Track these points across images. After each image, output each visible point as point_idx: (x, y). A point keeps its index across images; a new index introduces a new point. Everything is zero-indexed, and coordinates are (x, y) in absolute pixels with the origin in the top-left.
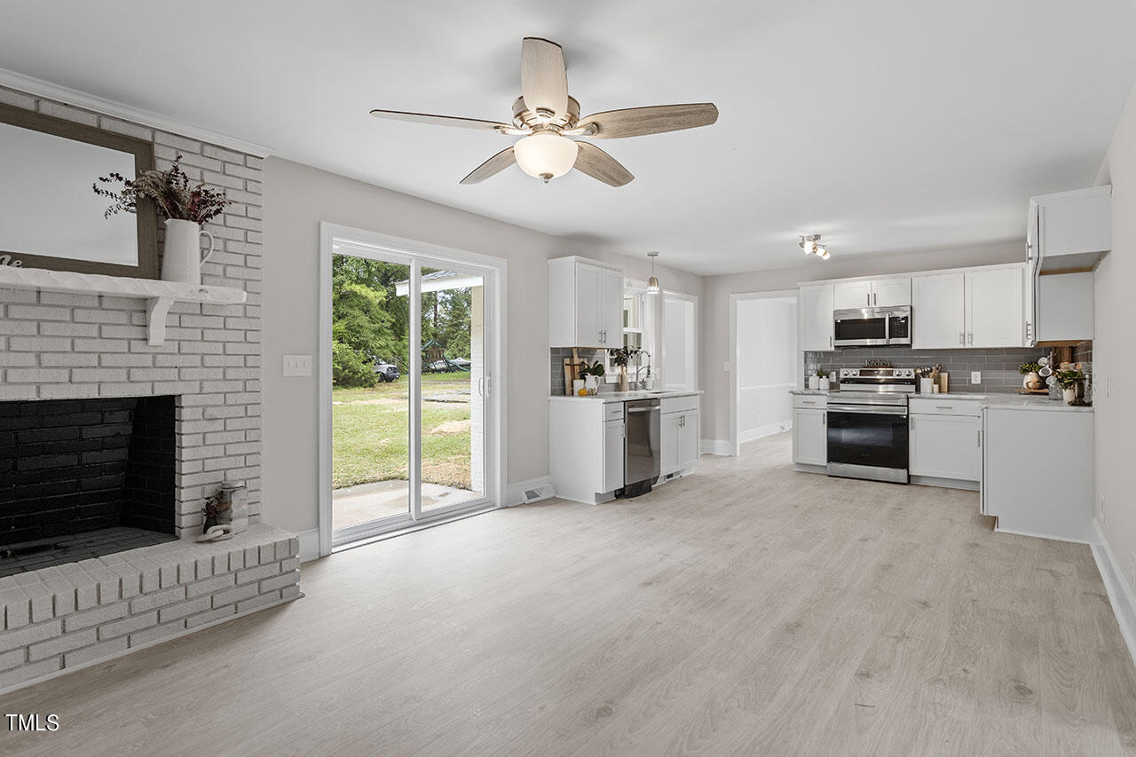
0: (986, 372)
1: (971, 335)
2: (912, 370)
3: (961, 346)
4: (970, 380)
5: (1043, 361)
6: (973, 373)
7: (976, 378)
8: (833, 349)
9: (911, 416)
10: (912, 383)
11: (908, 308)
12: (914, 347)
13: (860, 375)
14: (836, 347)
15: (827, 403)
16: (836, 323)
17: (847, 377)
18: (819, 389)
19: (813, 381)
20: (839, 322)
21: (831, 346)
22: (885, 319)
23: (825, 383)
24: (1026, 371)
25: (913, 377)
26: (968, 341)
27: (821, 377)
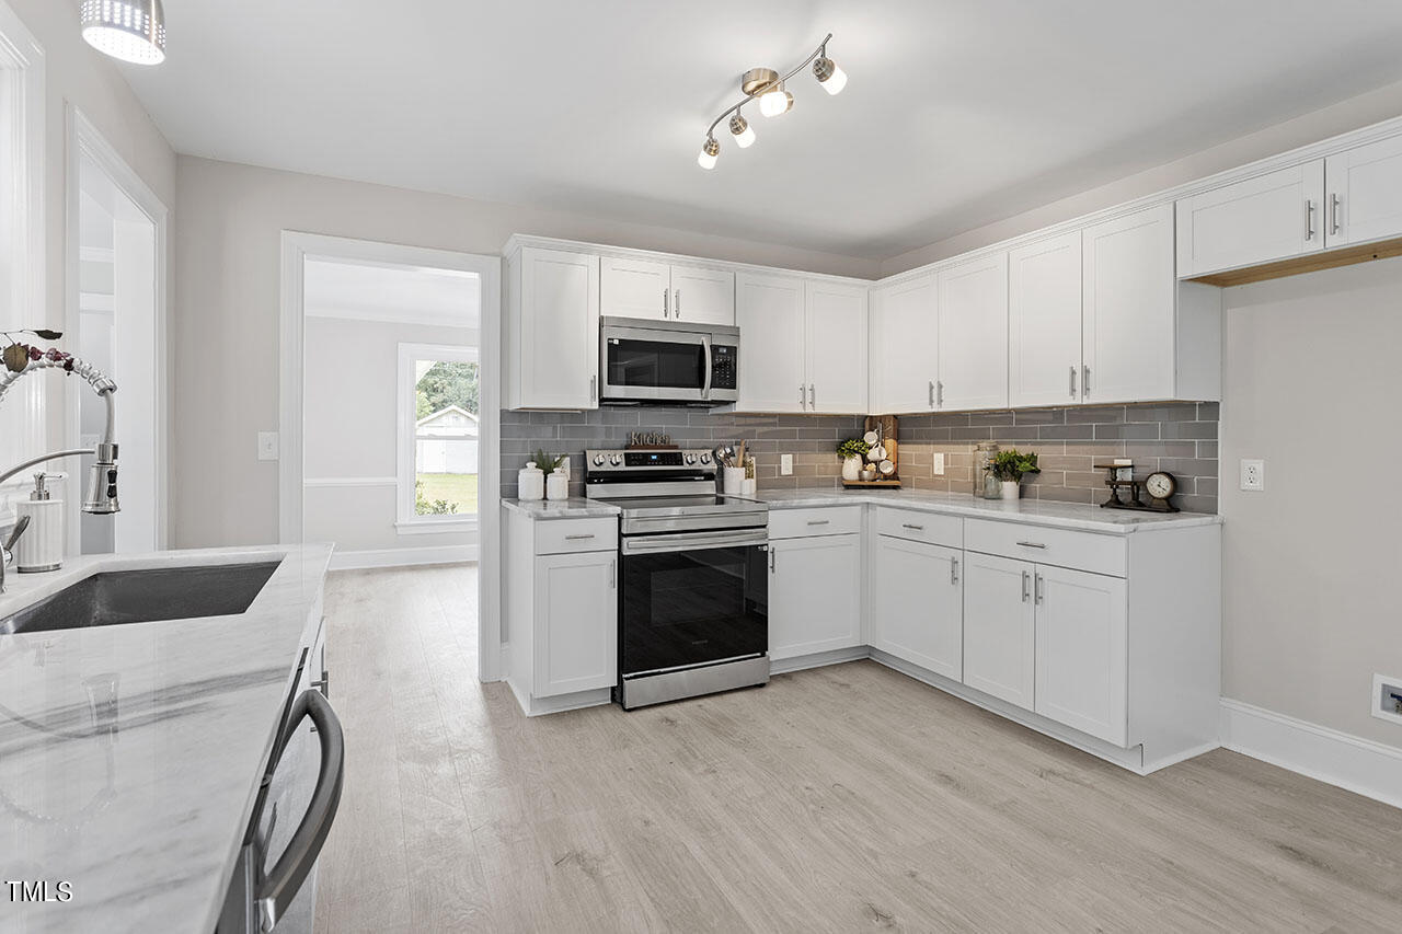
0: (798, 456)
1: (813, 391)
2: (712, 454)
3: (800, 411)
4: (780, 469)
5: (871, 437)
6: (784, 457)
7: (787, 464)
8: (595, 405)
9: (771, 544)
10: (709, 477)
11: (735, 332)
12: (739, 408)
13: (627, 465)
14: (602, 400)
15: (621, 535)
16: (611, 345)
17: (602, 469)
18: (545, 498)
19: (529, 478)
20: (616, 342)
21: (593, 397)
22: (702, 347)
23: (560, 481)
24: (852, 452)
25: (713, 467)
26: (809, 399)
27: (547, 471)
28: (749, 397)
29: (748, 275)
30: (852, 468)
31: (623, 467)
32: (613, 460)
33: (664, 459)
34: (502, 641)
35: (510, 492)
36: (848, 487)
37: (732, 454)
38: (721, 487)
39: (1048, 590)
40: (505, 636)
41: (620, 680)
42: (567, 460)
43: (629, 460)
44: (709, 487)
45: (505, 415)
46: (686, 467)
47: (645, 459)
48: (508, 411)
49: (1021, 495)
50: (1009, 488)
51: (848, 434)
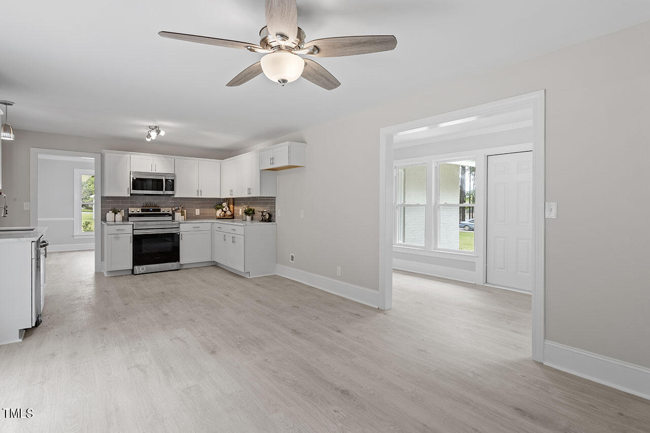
0: (202, 210)
1: (201, 191)
2: (171, 209)
3: (197, 197)
4: (195, 213)
5: (224, 204)
6: (196, 210)
7: (198, 212)
8: (129, 196)
9: (181, 233)
10: (170, 215)
11: (174, 175)
12: (176, 196)
13: (142, 212)
14: (131, 194)
15: (133, 230)
16: (133, 179)
17: (133, 213)
18: (115, 221)
19: (110, 216)
20: (135, 178)
21: (128, 193)
22: (162, 180)
23: (119, 217)
24: (218, 209)
25: (171, 212)
26: (199, 194)
27: (116, 213)
28: (179, 193)
29: (178, 159)
30: (219, 213)
31: (140, 212)
32: (138, 210)
33: (154, 210)
34: (102, 261)
35: (104, 219)
36: (219, 219)
37: (178, 209)
38: (173, 218)
39: (236, 240)
40: (102, 259)
41: (133, 267)
42: (123, 211)
43: (143, 210)
44: (170, 218)
45: (102, 198)
46: (161, 212)
47: (148, 210)
48: (103, 197)
49: (252, 219)
50: (248, 218)
51: (217, 203)
